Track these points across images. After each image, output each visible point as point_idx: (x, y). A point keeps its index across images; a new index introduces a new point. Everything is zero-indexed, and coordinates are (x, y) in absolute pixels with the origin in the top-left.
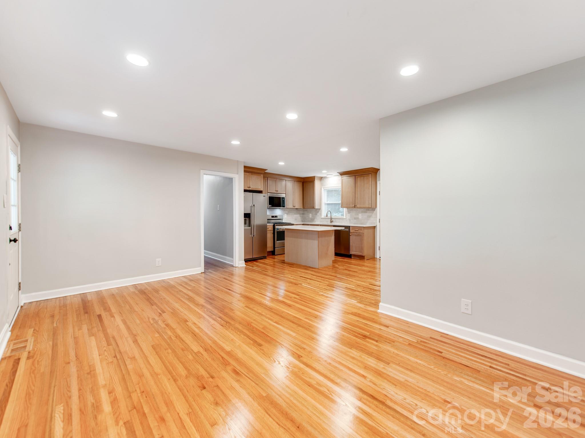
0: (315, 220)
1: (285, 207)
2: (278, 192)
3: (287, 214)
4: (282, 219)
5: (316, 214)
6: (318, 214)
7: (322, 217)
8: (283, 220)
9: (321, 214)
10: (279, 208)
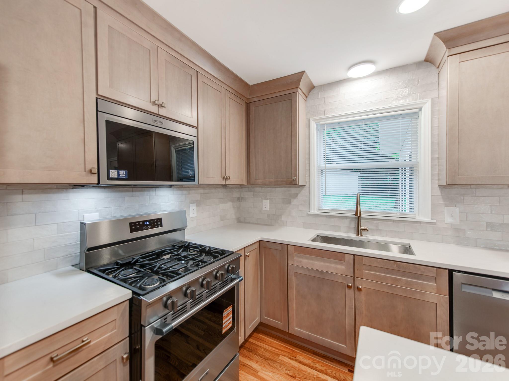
0: (283, 218)
1: (193, 181)
2: (162, 112)
3: (198, 203)
4: (182, 229)
5: (289, 202)
6: (295, 202)
7: (312, 212)
8: (187, 231)
9: (308, 203)
10: (170, 186)
